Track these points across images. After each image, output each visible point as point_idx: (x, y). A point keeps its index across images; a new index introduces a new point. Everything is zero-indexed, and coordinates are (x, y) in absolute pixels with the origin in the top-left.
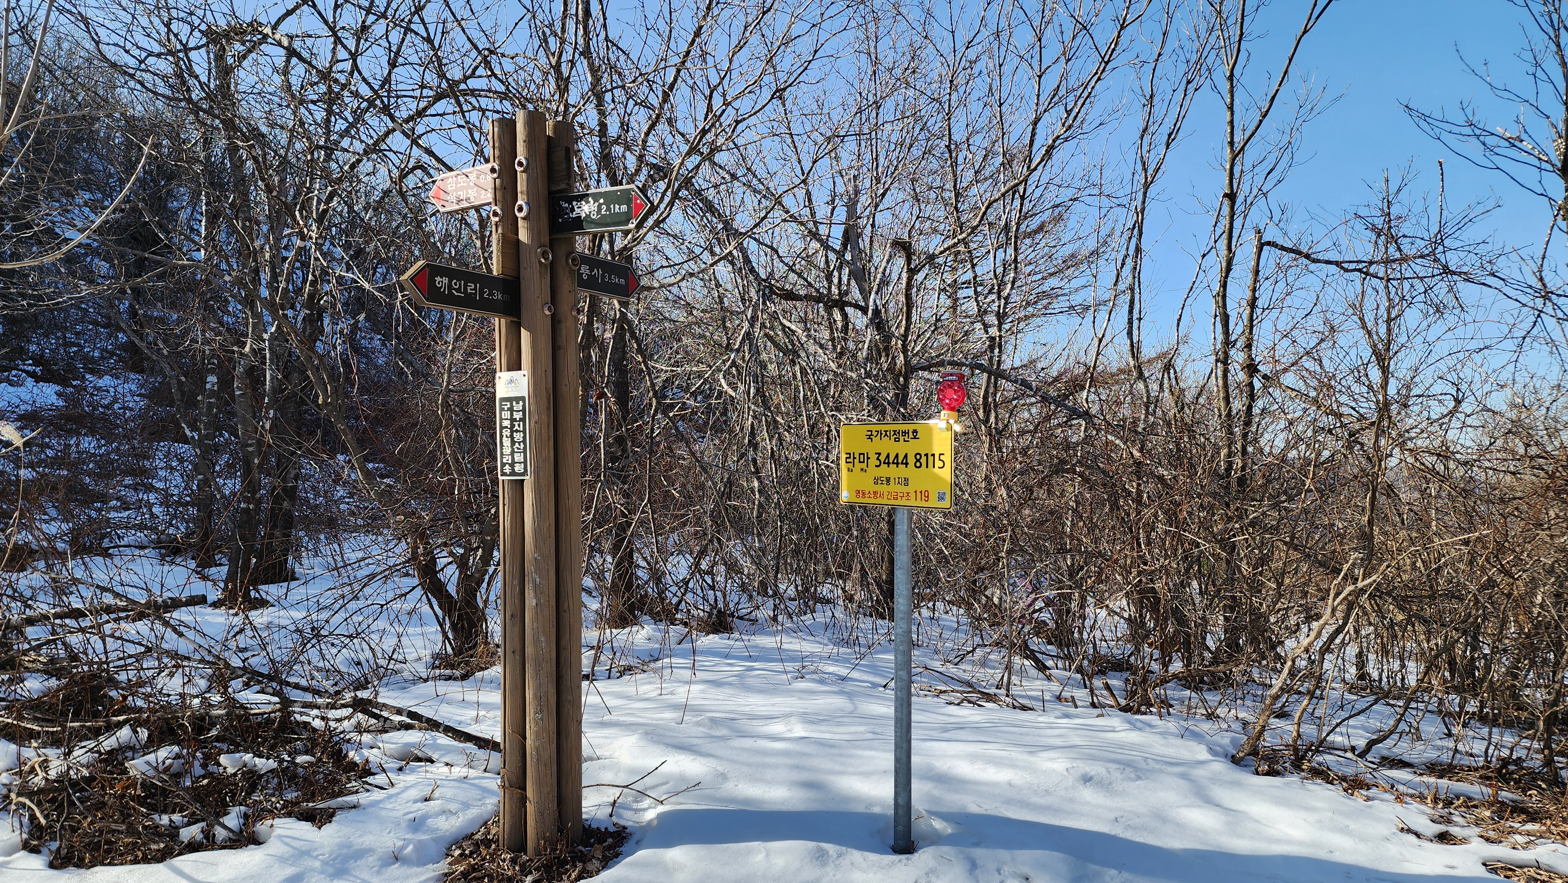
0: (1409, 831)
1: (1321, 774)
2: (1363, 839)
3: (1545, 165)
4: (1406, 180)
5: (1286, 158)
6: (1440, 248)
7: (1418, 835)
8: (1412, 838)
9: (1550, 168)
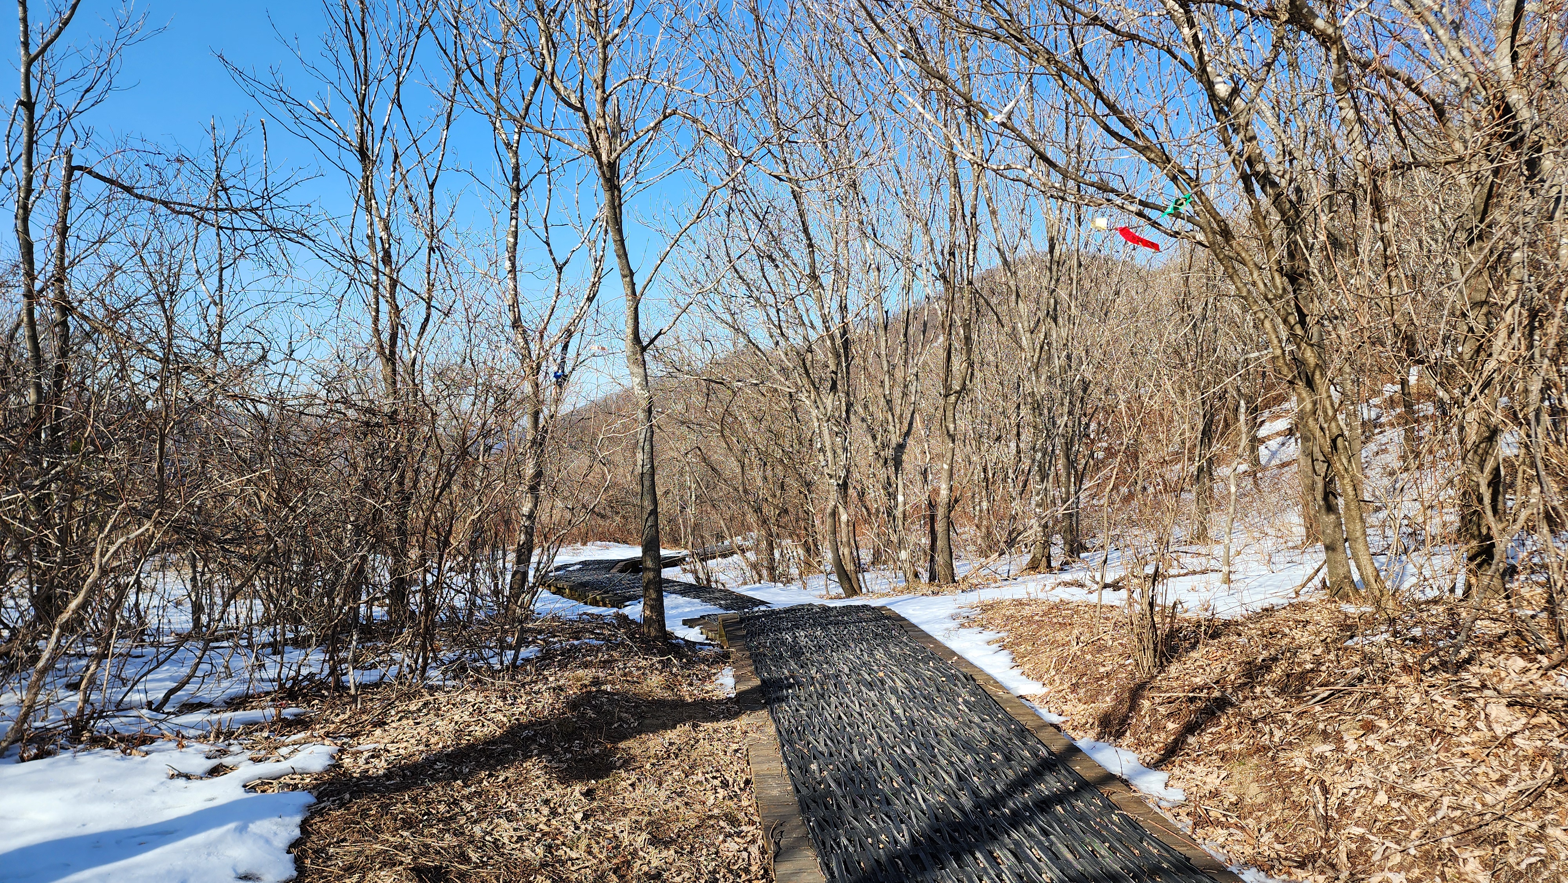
0: (180, 775)
1: (100, 741)
2: (125, 800)
3: (343, 143)
4: (242, 133)
5: (105, 79)
6: (268, 206)
7: (188, 777)
8: (182, 782)
9: (347, 145)
